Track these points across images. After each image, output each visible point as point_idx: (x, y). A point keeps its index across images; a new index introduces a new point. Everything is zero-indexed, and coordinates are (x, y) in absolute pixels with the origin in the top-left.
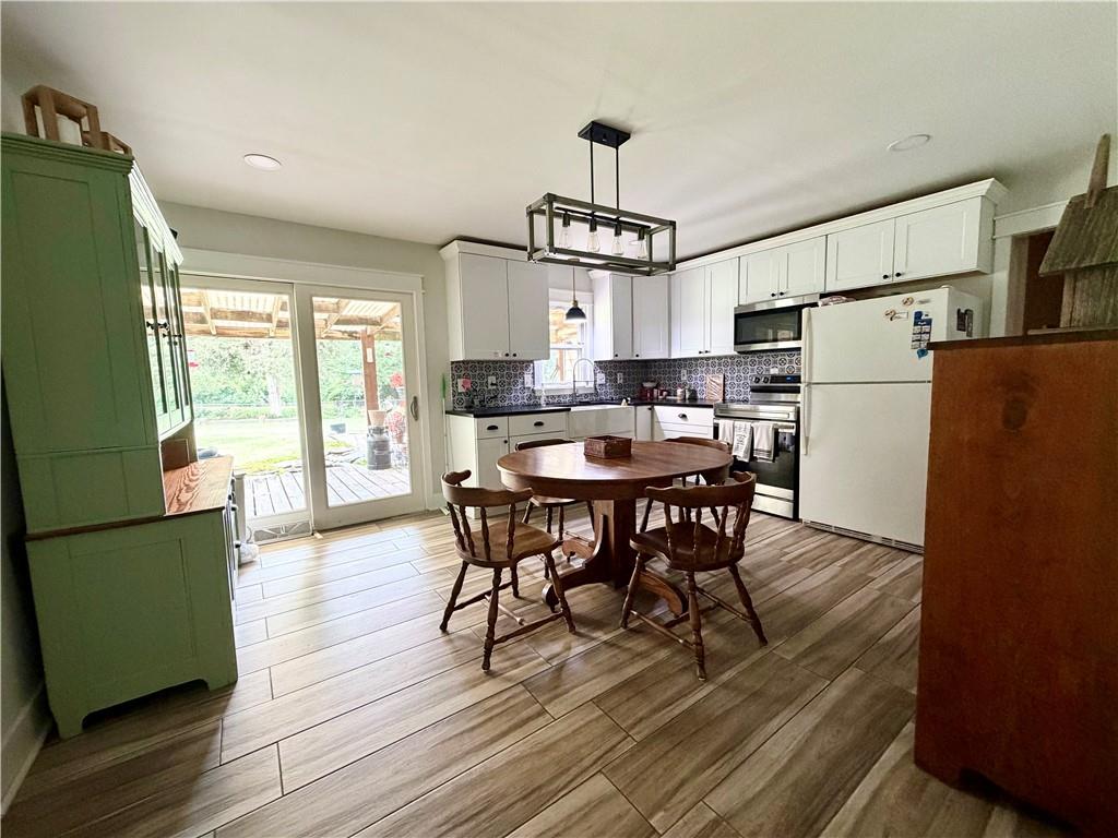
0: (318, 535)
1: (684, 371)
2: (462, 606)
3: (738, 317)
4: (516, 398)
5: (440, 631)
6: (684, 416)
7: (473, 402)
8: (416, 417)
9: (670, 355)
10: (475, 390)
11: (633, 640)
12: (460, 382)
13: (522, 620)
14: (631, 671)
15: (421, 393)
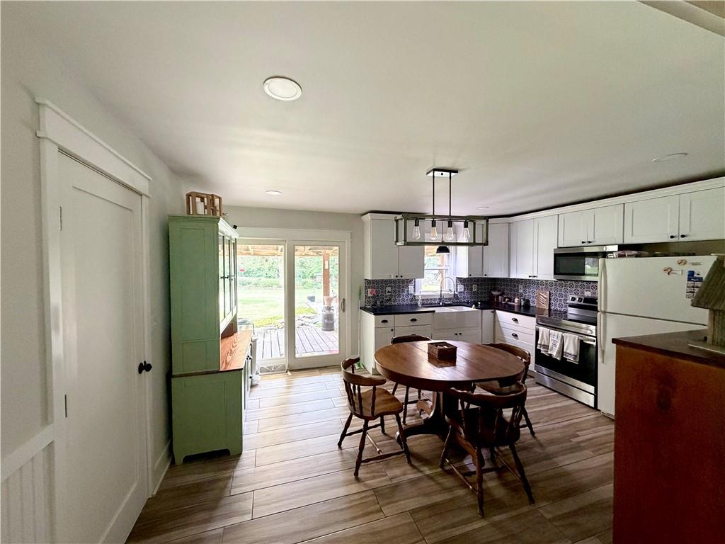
0: (289, 373)
1: (521, 286)
2: (350, 434)
3: (556, 255)
4: (403, 300)
5: (338, 447)
6: (516, 320)
7: (376, 303)
8: (344, 310)
9: (509, 275)
10: (378, 296)
11: (446, 478)
12: (369, 290)
13: (380, 451)
14: (438, 498)
15: (347, 297)
